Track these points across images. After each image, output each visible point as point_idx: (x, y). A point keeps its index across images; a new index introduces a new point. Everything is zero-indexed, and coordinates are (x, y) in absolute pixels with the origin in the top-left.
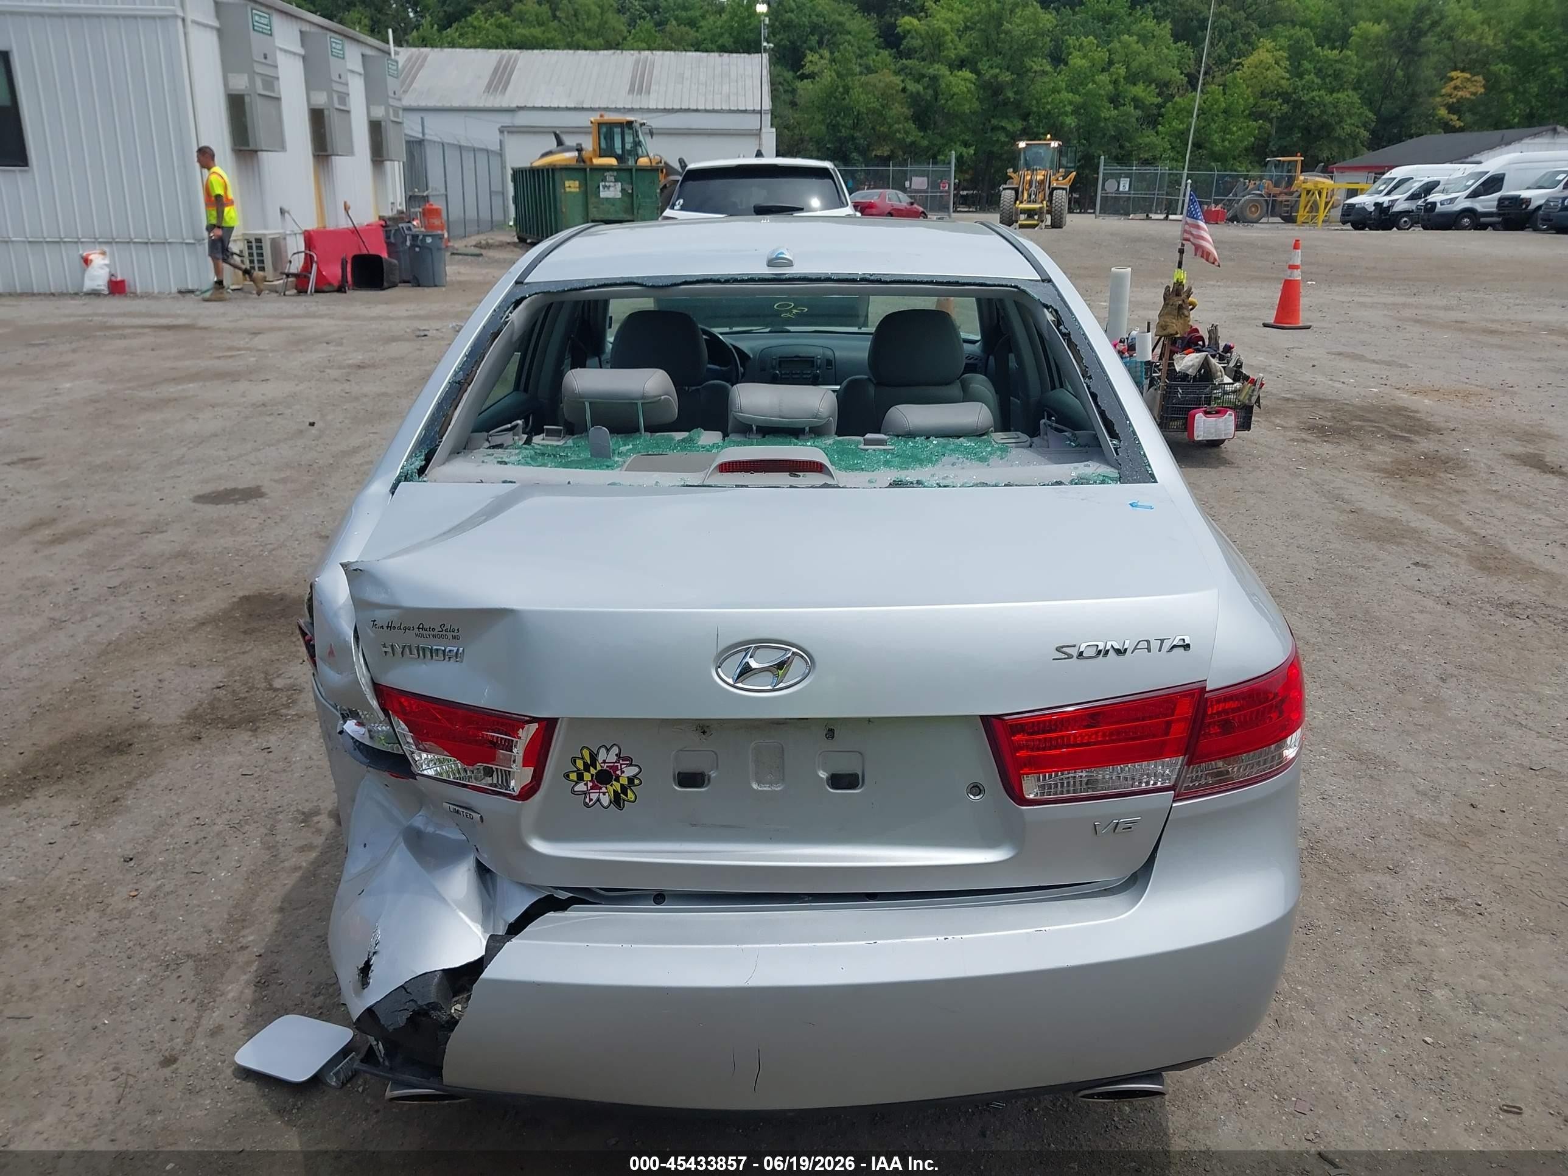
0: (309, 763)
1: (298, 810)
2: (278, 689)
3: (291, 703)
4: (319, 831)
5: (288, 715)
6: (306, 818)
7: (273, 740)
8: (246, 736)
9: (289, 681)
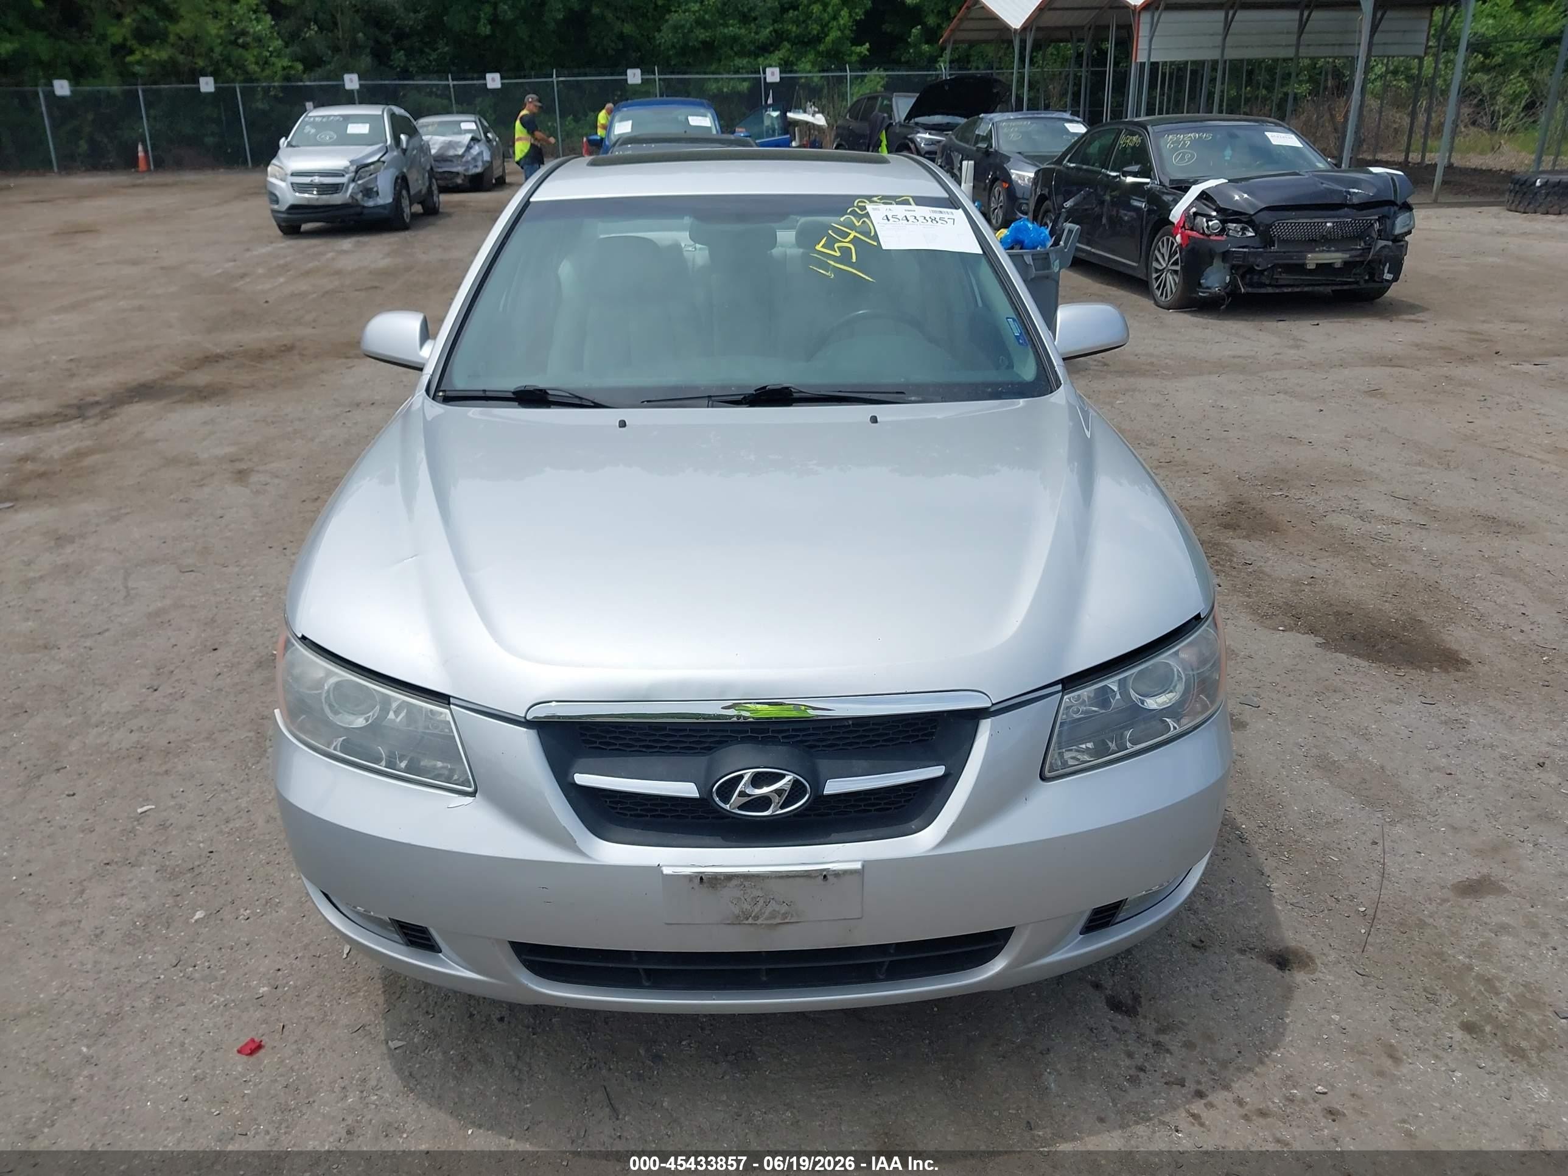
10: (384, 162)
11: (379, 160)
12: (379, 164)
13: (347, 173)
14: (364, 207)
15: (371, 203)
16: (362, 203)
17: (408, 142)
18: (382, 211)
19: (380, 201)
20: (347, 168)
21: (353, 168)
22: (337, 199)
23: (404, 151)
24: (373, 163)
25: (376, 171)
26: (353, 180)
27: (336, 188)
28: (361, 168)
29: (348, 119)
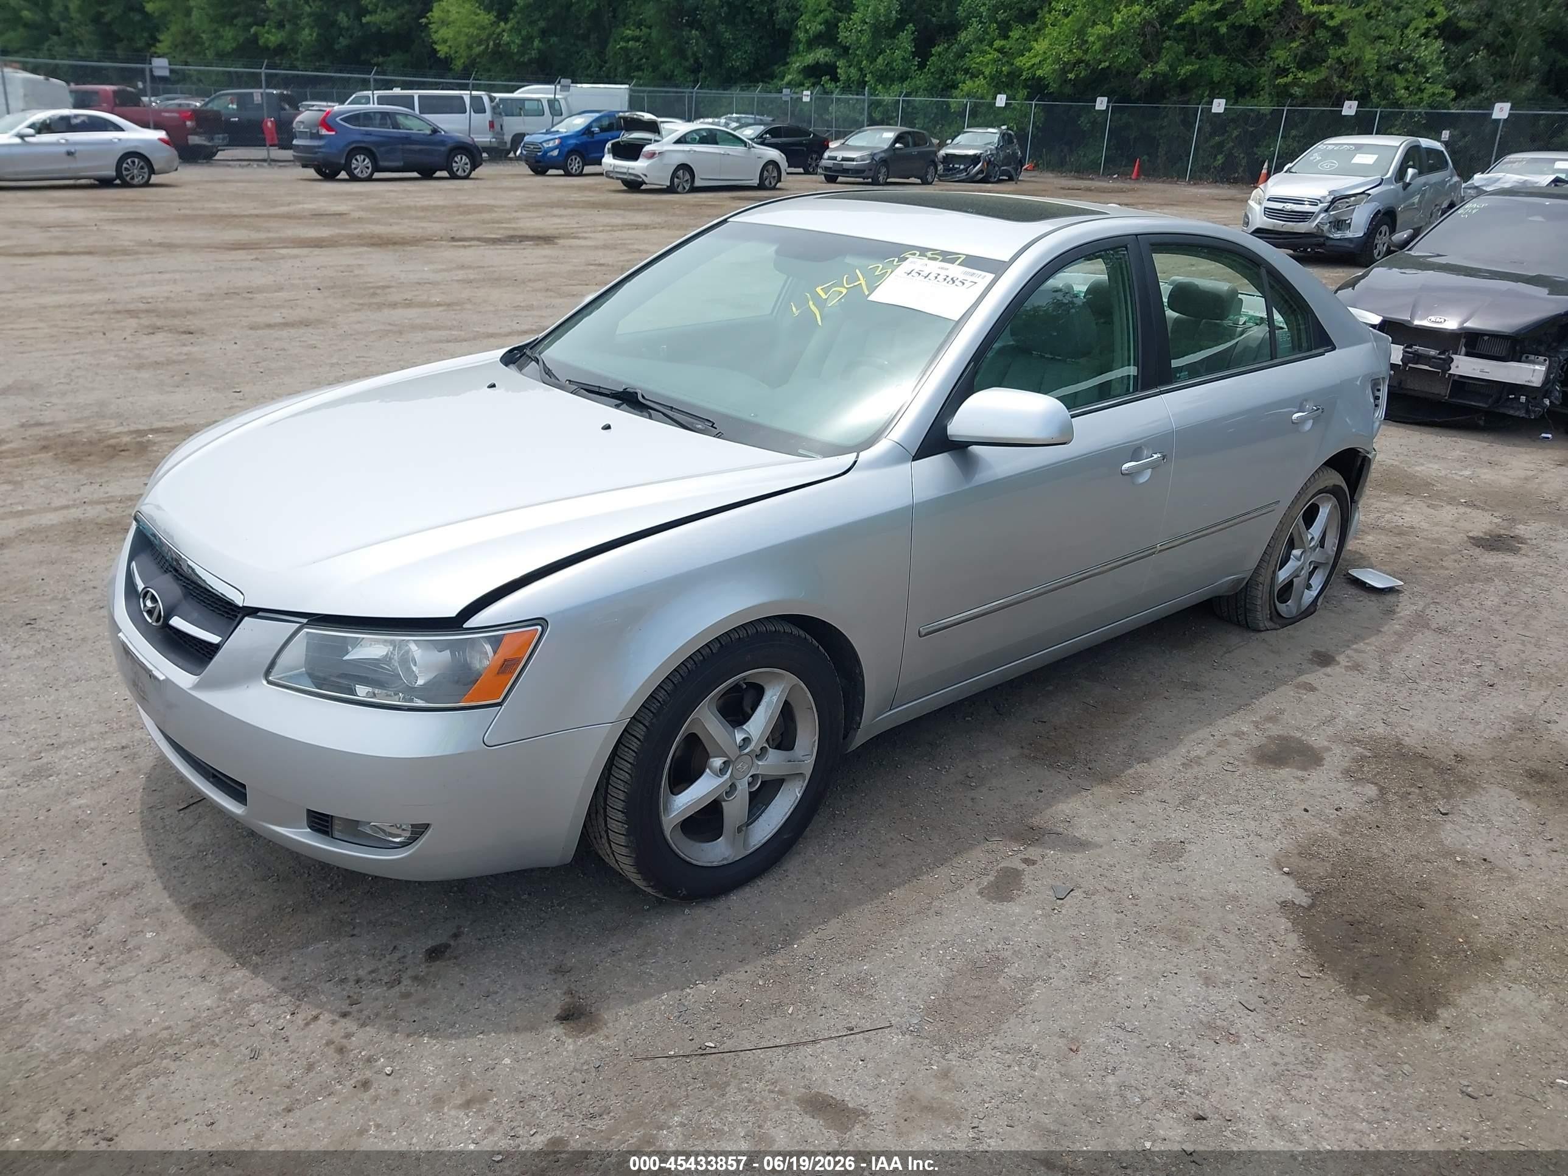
0: (1349, 700)
1: (1362, 674)
2: (1372, 783)
3: (1360, 760)
4: (1348, 656)
5: (1364, 748)
6: (1356, 667)
7: (1380, 729)
8: (1407, 741)
9: (1359, 789)
10: (1369, 195)
11: (1363, 193)
12: (1363, 196)
13: (1321, 203)
14: (1328, 238)
15: (1338, 235)
16: (1328, 235)
17: (1413, 177)
18: (1347, 244)
19: (1349, 234)
20: (1324, 197)
21: (1330, 199)
22: (1302, 227)
23: (1406, 186)
24: (1354, 195)
25: (1357, 203)
26: (1326, 211)
27: (1304, 216)
28: (1337, 200)
29: (1359, 148)
